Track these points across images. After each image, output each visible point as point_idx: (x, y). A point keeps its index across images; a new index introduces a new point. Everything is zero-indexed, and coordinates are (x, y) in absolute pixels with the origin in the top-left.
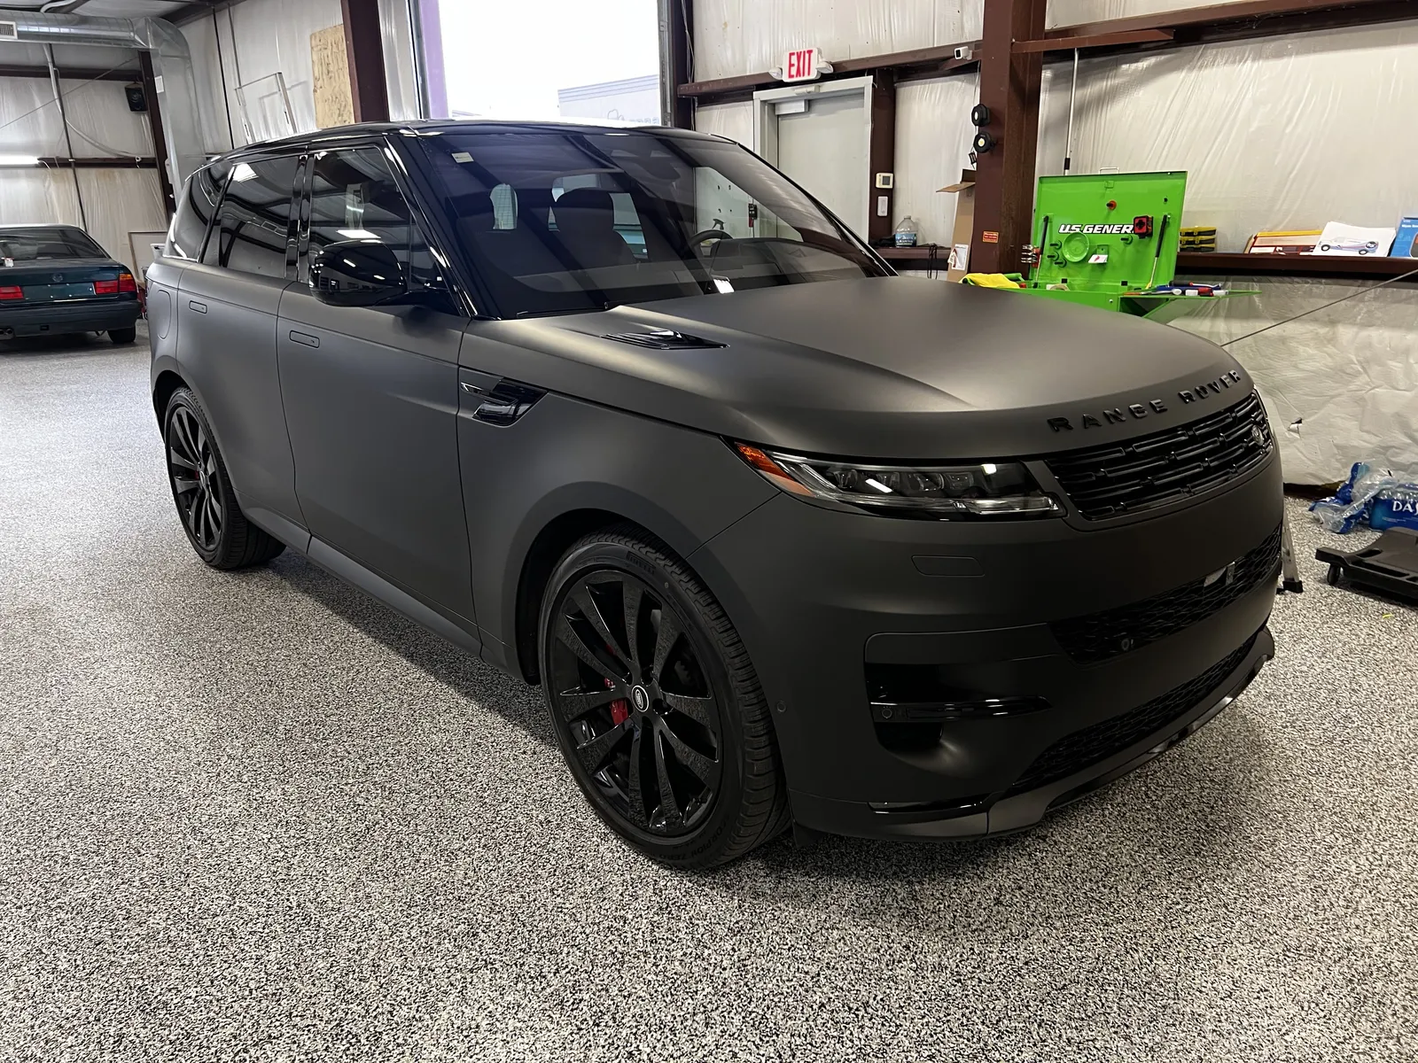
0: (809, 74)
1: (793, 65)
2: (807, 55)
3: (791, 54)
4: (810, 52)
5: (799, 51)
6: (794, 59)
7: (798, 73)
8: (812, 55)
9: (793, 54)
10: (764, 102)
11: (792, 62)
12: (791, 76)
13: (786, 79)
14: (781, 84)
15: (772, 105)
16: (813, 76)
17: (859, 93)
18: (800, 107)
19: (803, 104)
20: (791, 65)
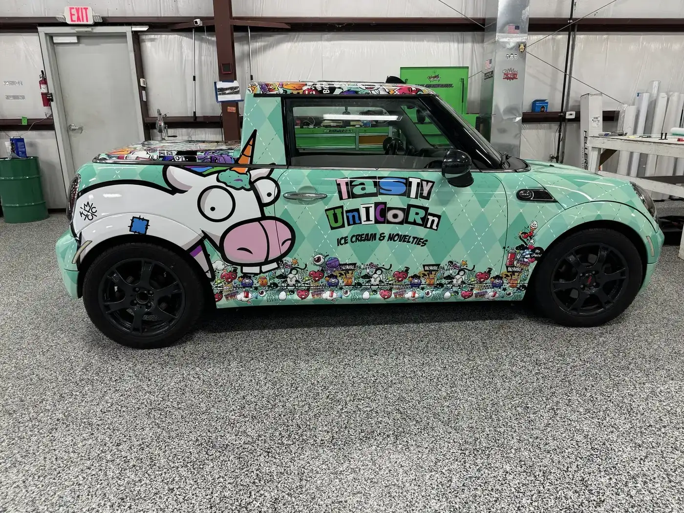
0: (87, 21)
1: (74, 15)
2: (84, 11)
3: (71, 9)
4: (86, 9)
5: (77, 7)
6: (74, 11)
7: (78, 19)
8: (88, 11)
9: (73, 8)
10: (46, 34)
11: (73, 13)
12: (72, 21)
13: (69, 22)
14: (65, 24)
15: (51, 37)
16: (91, 22)
17: (123, 36)
18: (74, 39)
19: (76, 38)
20: (72, 15)
